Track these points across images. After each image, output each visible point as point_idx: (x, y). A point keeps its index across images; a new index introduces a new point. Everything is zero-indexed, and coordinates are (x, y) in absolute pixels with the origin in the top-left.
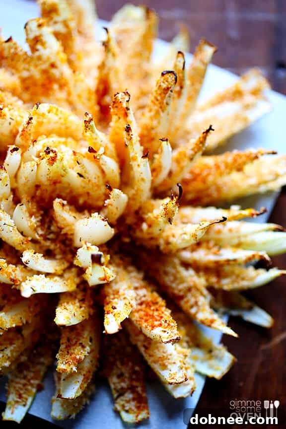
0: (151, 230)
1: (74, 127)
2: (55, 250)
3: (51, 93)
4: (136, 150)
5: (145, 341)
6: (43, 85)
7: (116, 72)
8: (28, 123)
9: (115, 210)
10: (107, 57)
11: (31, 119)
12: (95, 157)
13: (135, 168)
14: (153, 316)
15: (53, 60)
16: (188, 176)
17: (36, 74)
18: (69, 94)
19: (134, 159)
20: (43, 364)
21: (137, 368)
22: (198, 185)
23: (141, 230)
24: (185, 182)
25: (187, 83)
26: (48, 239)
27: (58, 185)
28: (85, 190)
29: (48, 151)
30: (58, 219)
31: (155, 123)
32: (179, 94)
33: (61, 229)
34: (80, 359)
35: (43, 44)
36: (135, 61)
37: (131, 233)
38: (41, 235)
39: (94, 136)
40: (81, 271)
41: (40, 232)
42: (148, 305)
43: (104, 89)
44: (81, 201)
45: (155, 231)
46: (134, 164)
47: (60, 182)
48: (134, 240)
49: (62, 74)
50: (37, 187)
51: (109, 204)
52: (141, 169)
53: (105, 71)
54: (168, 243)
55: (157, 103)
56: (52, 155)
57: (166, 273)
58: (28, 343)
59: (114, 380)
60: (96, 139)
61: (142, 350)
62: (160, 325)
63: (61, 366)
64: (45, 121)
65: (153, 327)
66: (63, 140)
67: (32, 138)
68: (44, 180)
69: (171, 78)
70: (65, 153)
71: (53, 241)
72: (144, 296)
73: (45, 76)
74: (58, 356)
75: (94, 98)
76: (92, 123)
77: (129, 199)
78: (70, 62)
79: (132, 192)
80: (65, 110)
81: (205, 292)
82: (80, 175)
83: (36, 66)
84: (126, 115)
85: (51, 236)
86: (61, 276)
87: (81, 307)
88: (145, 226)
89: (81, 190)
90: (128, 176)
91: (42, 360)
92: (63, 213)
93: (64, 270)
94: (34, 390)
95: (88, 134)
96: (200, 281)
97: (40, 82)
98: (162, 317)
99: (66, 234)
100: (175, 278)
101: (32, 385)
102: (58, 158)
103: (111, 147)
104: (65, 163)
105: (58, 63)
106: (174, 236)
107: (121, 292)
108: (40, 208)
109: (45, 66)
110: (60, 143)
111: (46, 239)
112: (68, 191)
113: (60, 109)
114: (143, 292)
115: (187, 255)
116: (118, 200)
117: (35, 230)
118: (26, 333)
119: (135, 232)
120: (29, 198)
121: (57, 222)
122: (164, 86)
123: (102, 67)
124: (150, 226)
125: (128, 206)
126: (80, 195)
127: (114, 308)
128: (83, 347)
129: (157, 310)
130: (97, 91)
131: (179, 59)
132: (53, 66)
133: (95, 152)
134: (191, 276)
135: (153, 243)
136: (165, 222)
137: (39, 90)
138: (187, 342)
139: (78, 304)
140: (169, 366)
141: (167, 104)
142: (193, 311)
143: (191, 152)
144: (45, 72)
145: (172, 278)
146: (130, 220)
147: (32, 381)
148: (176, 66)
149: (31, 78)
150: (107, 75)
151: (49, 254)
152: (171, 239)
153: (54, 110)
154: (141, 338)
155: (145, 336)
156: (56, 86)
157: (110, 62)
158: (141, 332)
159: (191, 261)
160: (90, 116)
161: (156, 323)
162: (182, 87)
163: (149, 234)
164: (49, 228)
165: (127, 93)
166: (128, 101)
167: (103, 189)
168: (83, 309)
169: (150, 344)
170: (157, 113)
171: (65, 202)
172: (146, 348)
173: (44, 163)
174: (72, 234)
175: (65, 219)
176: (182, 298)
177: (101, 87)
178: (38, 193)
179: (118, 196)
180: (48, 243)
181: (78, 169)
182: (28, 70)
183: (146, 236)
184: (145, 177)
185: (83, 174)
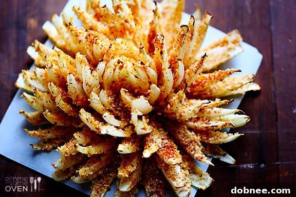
0: (172, 108)
1: (135, 53)
2: (121, 116)
3: (125, 35)
4: (166, 65)
5: (165, 167)
6: (121, 31)
7: (160, 27)
8: (110, 48)
9: (153, 97)
10: (155, 18)
11: (111, 45)
12: (144, 68)
13: (165, 75)
14: (170, 153)
15: (126, 18)
16: (194, 83)
17: (118, 25)
18: (134, 37)
19: (165, 69)
20: (111, 177)
21: (161, 182)
22: (199, 88)
23: (167, 109)
25: (196, 34)
26: (118, 110)
27: (124, 82)
28: (138, 85)
29: (119, 62)
30: (123, 99)
31: (178, 53)
32: (191, 38)
33: (124, 105)
34: (130, 171)
35: (121, 10)
37: (162, 109)
38: (114, 108)
39: (144, 56)
40: (133, 127)
41: (113, 106)
42: (168, 148)
43: (153, 36)
44: (136, 91)
45: (174, 108)
46: (164, 72)
47: (125, 80)
48: (164, 114)
49: (131, 26)
50: (113, 82)
51: (150, 93)
52: (168, 75)
53: (154, 26)
54: (181, 116)
55: (179, 42)
56: (121, 64)
57: (179, 133)
58: (104, 164)
59: (148, 187)
60: (145, 58)
61: (163, 171)
62: (173, 157)
63: (120, 173)
64: (119, 48)
65: (169, 158)
66: (129, 59)
67: (112, 56)
68: (116, 78)
69: (185, 29)
70: (129, 65)
71: (120, 111)
72: (167, 143)
73: (122, 27)
74: (118, 169)
75: (147, 38)
76: (144, 49)
77: (161, 91)
78: (135, 20)
79: (163, 87)
80: (131, 44)
81: (200, 144)
82: (136, 77)
83: (118, 21)
84: (162, 47)
85: (119, 109)
86: (123, 130)
87: (132, 145)
88: (169, 106)
89: (136, 86)
90: (162, 81)
91: (111, 175)
92: (125, 96)
93: (125, 127)
94: (106, 190)
95: (141, 55)
96: (198, 138)
97: (119, 30)
98: (174, 153)
99: (127, 108)
100: (184, 136)
101: (104, 187)
102: (124, 66)
103: (154, 64)
104: (128, 70)
105: (129, 20)
106: (184, 112)
107: (154, 140)
108: (113, 93)
109: (123, 21)
110: (126, 60)
111: (116, 110)
112: (129, 85)
113: (128, 42)
114: (166, 141)
115: (191, 124)
116: (155, 90)
117: (111, 104)
118: (103, 159)
119: (164, 110)
120: (108, 88)
121: (122, 101)
122: (182, 33)
123: (152, 23)
124: (171, 106)
125: (161, 95)
126: (136, 88)
127: (149, 147)
128: (133, 166)
129: (172, 150)
130: (149, 36)
131: (192, 20)
132: (126, 21)
133: (144, 64)
134: (193, 135)
135: (173, 116)
136: (178, 103)
137: (119, 33)
138: (189, 170)
139: (131, 144)
140: (177, 179)
141: (184, 43)
142: (192, 153)
143: (196, 68)
144: (122, 24)
145: (182, 136)
146: (162, 103)
147: (105, 185)
148: (190, 23)
149: (115, 27)
150: (154, 28)
151: (117, 118)
152: (183, 114)
153: (124, 43)
154: (164, 165)
155: (165, 163)
156: (127, 32)
157: (156, 21)
158: (163, 161)
159: (193, 127)
160: (143, 45)
161: (171, 156)
162: (192, 35)
163: (171, 110)
164: (118, 104)
165: (162, 36)
166: (163, 40)
167: (148, 85)
169: (168, 168)
170: (179, 48)
171: (127, 91)
172: (166, 170)
173: (117, 70)
174: (130, 108)
175: (126, 99)
176: (187, 146)
177: (151, 34)
178: (113, 85)
179: (154, 88)
180: (118, 112)
181: (135, 73)
182: (113, 23)
183: (170, 112)
184: (169, 79)
185: (138, 76)
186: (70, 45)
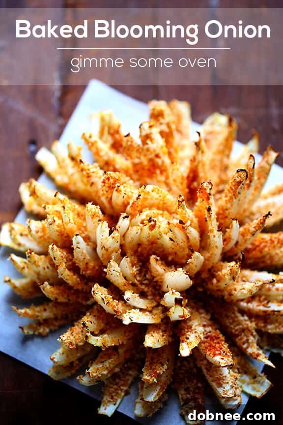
0: (219, 284)
1: (169, 204)
2: (148, 292)
3: (155, 175)
4: (213, 225)
5: (207, 365)
6: (149, 170)
7: (203, 165)
8: (137, 199)
9: (194, 268)
10: (197, 154)
11: (140, 195)
12: (183, 228)
13: (212, 238)
14: (215, 347)
15: (158, 151)
16: (250, 246)
17: (145, 161)
18: (167, 177)
19: (212, 231)
20: (130, 375)
21: (199, 385)
22: (256, 254)
23: (212, 284)
24: (247, 251)
25: (256, 178)
26: (144, 284)
27: (154, 245)
28: (174, 250)
29: (150, 220)
30: (153, 270)
31: (229, 205)
32: (249, 186)
33: (154, 277)
34: (159, 373)
35: (152, 140)
36: (218, 157)
37: (205, 284)
38: (138, 281)
39: (184, 212)
40: (166, 309)
41: (138, 278)
42: (212, 338)
43: (193, 176)
44: (170, 258)
45: (222, 285)
46: (211, 235)
47: (156, 243)
48: (206, 290)
49: (163, 162)
50: (139, 245)
51: (190, 263)
52: (216, 239)
53: (196, 163)
54: (231, 295)
55: (232, 191)
56: (152, 223)
57: (227, 317)
58: (122, 359)
59: (183, 392)
60: (185, 214)
61: (205, 371)
62: (220, 354)
63: (146, 377)
64: (149, 197)
65: (215, 355)
66: (161, 212)
67: (138, 209)
68: (145, 240)
69: (243, 175)
70: (162, 222)
71: (147, 285)
72: (210, 332)
73: (151, 163)
74: (143, 370)
75: (185, 182)
76: (184, 203)
77: (205, 259)
78: (170, 154)
79: (208, 255)
80: (164, 190)
81: (255, 333)
82: (171, 239)
83: (145, 156)
84: (208, 198)
85: (146, 282)
86: (150, 312)
87: (163, 336)
88: (215, 281)
89: (170, 250)
90: (206, 243)
91: (130, 372)
92: (156, 266)
93: (153, 308)
94: (123, 394)
95: (180, 210)
96: (252, 325)
97: (146, 168)
98: (221, 349)
99: (157, 282)
100: (234, 321)
101: (121, 390)
102: (157, 226)
103: (195, 220)
104: (161, 229)
105: (161, 155)
106: (235, 290)
107: (193, 327)
108: (139, 260)
109: (152, 156)
110: (158, 214)
111: (142, 284)
112: (161, 250)
113: (160, 189)
114: (209, 329)
115: (244, 304)
116: (197, 259)
117: (135, 276)
118: (121, 351)
119: (207, 284)
120: (132, 253)
121: (151, 272)
122: (238, 180)
123: (193, 160)
124: (218, 281)
125: (204, 265)
126: (169, 254)
127: (188, 339)
128: (163, 365)
129: (218, 343)
130: (188, 177)
131: (251, 160)
132: (157, 156)
133: (184, 224)
134: (245, 320)
135: (219, 293)
136: (230, 280)
137: (146, 173)
138: (238, 369)
139: (161, 334)
140: (224, 385)
141: (239, 193)
142: (245, 346)
143: (253, 229)
144: (151, 160)
145: (231, 321)
146: (204, 275)
147: (122, 387)
148: (247, 165)
149: (141, 163)
150: (196, 167)
151: (143, 295)
152: (233, 292)
153: (156, 190)
154: (205, 362)
155: (208, 361)
156: (158, 172)
157: (199, 157)
158: (205, 358)
159: (246, 310)
160: (183, 197)
161: (217, 352)
162: (251, 182)
163: (217, 287)
164: (145, 275)
165: (210, 183)
166: (210, 189)
167: (187, 251)
168: (165, 337)
169: (211, 367)
170: (231, 198)
171: (158, 258)
172: (208, 370)
173: (146, 229)
174: (161, 282)
175: (157, 271)
176: (237, 336)
177: (191, 175)
178: (140, 249)
179: (197, 257)
180: (143, 287)
181: (170, 235)
182: (139, 158)
183: (215, 288)
184: (218, 246)
185: (174, 239)
186: (75, 184)
